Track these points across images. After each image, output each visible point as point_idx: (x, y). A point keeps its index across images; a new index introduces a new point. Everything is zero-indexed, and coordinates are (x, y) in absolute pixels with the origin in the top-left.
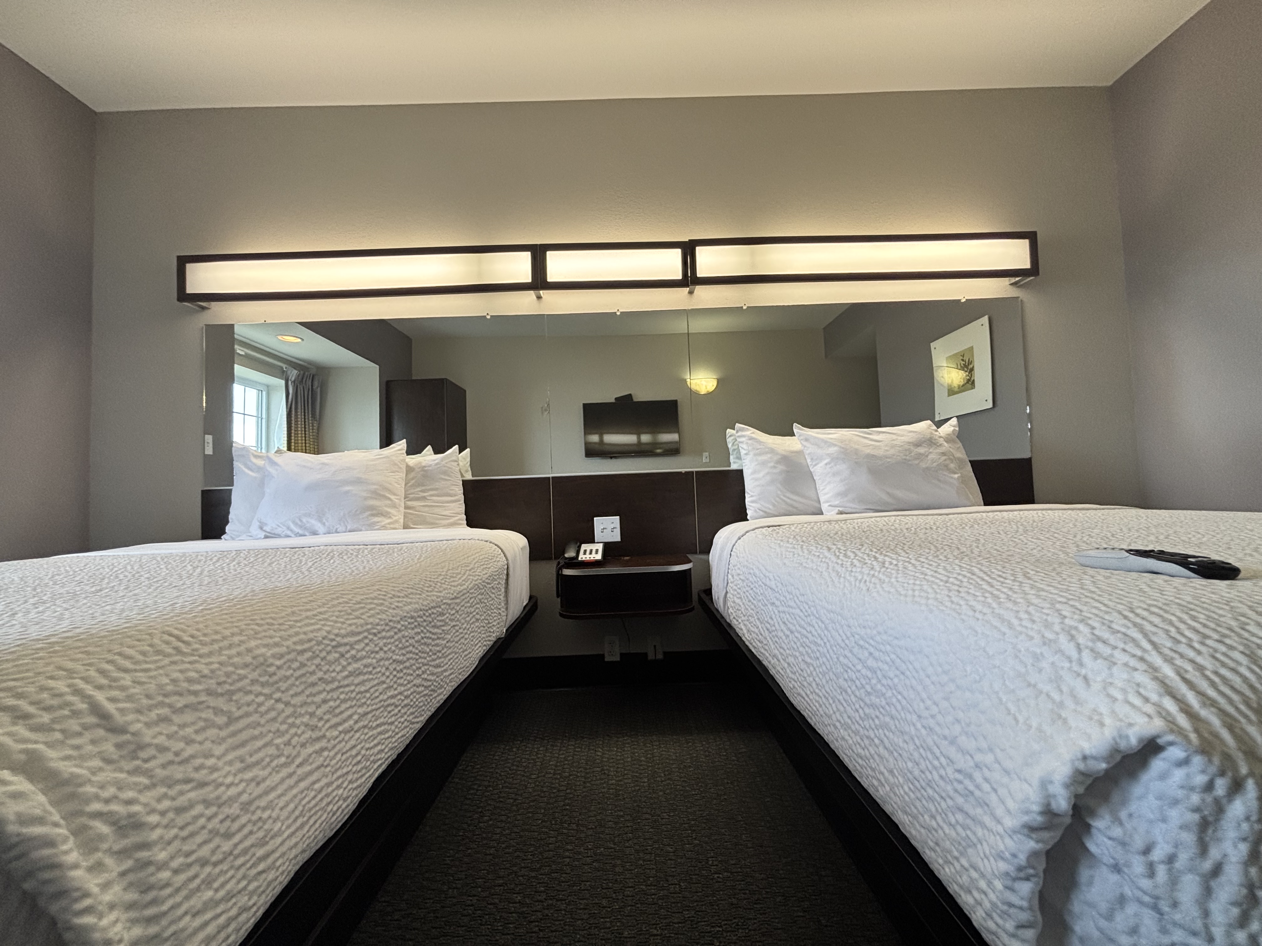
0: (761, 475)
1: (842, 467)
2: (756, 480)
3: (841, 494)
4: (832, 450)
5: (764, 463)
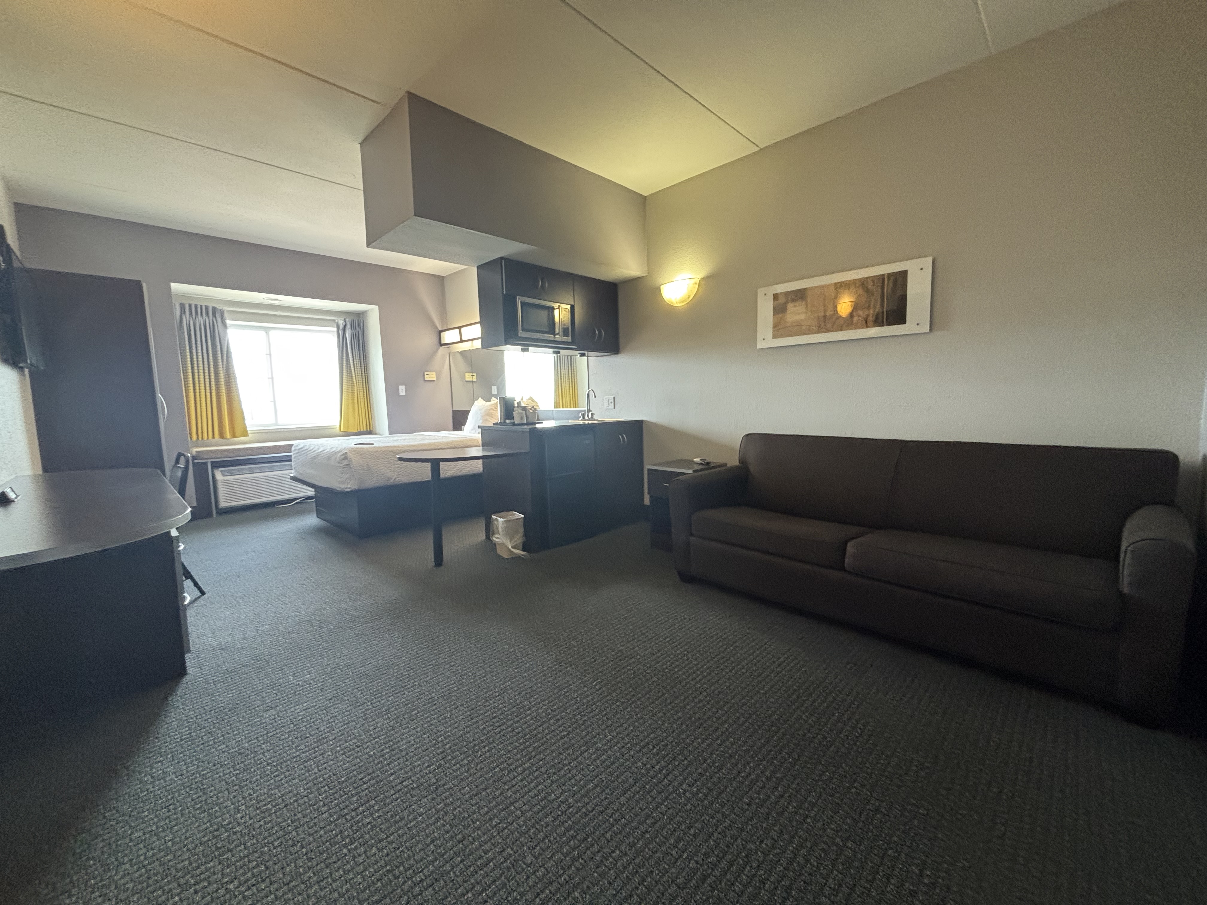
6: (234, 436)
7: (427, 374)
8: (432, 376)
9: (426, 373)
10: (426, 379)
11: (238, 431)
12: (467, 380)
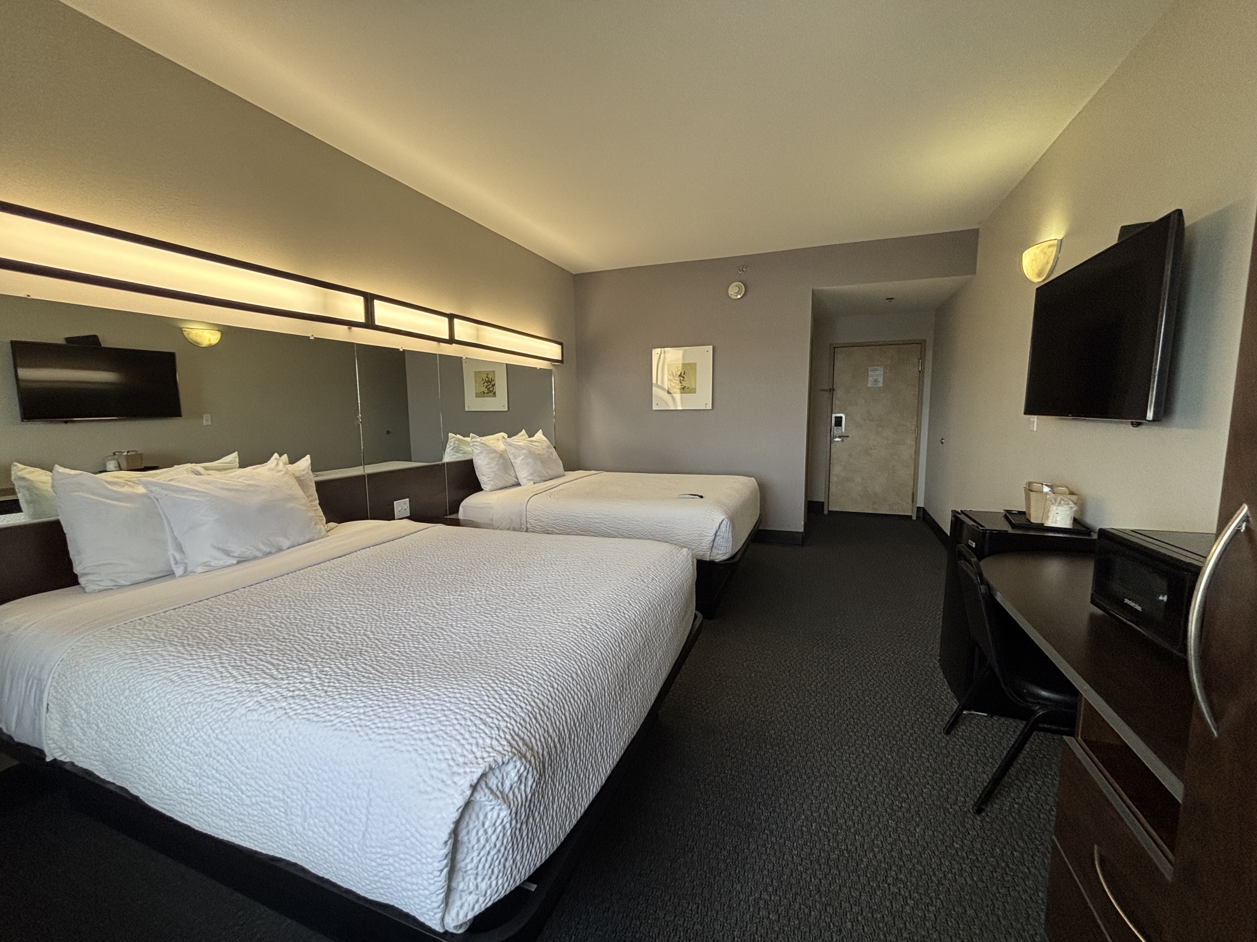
0: (493, 465)
1: (530, 460)
2: (490, 468)
3: (532, 474)
4: (524, 451)
5: (493, 458)
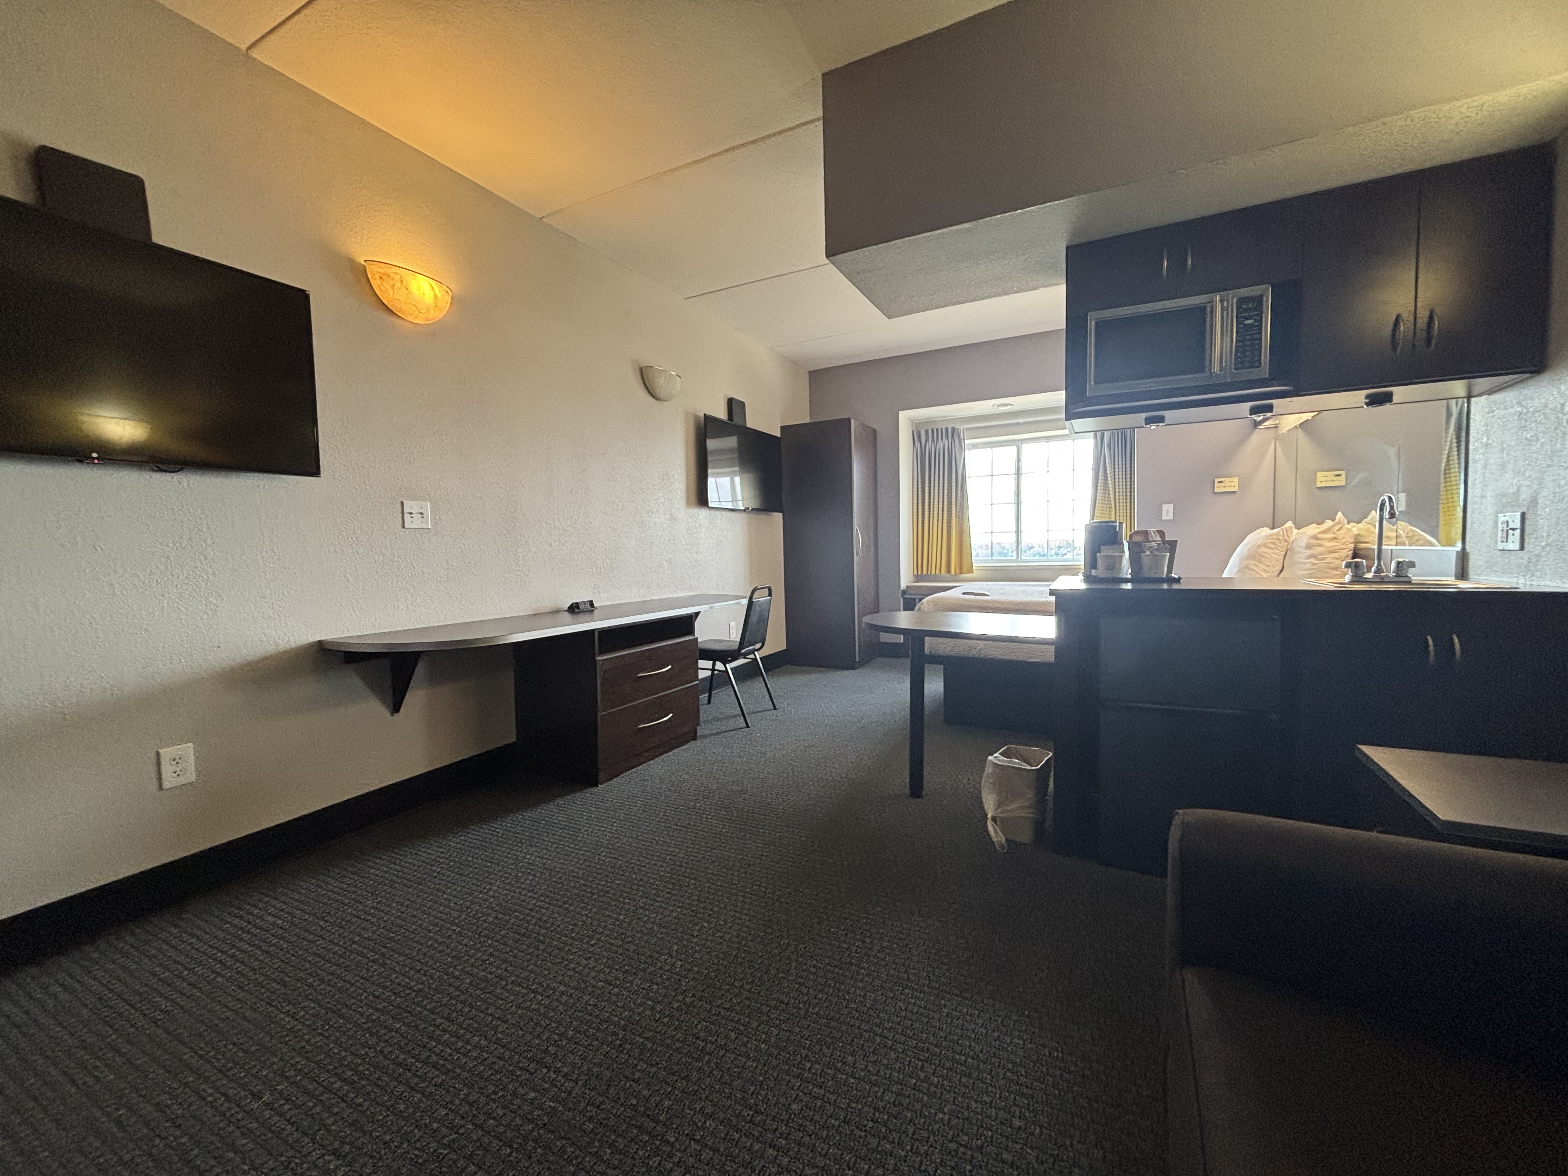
6: (961, 573)
7: (1219, 482)
8: (1231, 484)
9: (1217, 480)
10: (1216, 491)
11: (965, 569)
12: (1319, 485)
